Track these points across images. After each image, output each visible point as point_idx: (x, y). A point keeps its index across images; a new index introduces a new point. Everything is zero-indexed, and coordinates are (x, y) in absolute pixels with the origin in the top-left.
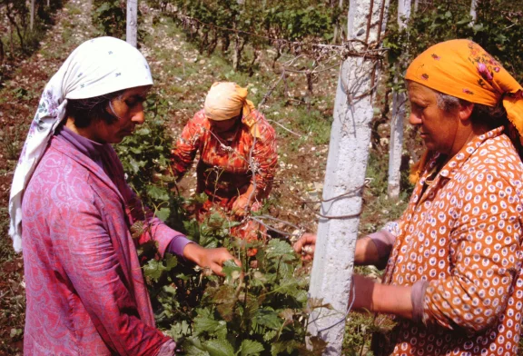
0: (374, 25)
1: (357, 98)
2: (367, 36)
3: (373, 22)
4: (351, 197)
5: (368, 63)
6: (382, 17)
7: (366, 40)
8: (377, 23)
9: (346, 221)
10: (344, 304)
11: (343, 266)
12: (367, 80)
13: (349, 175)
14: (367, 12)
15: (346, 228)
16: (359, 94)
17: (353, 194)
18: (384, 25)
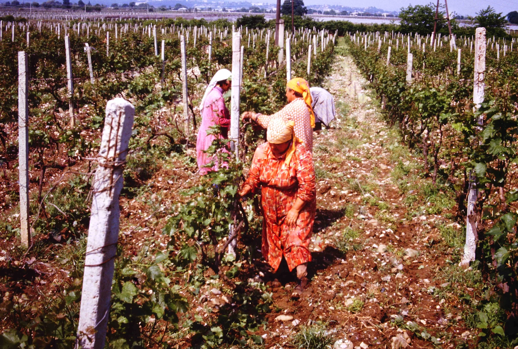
0: (112, 147)
1: (99, 192)
2: (108, 154)
3: (111, 145)
4: (95, 253)
5: (107, 170)
6: (117, 142)
7: (107, 156)
8: (113, 146)
9: (93, 268)
10: (93, 320)
11: (92, 296)
12: (106, 181)
13: (94, 240)
14: (108, 139)
15: (93, 272)
16: (100, 190)
17: (96, 251)
18: (119, 147)
